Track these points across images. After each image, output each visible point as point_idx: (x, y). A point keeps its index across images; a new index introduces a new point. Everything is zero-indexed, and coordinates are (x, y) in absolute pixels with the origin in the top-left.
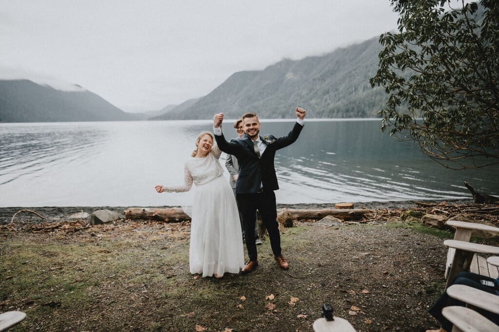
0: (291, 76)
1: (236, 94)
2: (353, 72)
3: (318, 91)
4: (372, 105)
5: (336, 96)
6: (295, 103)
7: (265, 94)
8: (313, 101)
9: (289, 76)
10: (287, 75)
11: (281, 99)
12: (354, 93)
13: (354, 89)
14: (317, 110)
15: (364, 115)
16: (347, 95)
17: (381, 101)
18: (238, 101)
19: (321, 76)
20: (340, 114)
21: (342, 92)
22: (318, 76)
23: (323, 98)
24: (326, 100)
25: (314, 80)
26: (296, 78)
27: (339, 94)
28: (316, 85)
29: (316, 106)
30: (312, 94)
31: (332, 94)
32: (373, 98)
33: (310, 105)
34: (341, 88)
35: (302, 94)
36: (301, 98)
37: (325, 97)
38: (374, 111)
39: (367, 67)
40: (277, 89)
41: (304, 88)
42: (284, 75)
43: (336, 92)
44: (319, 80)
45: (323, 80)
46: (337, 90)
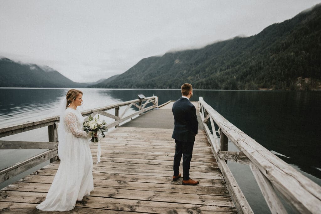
0: (178, 62)
1: (144, 72)
2: (215, 60)
3: (193, 71)
4: (222, 81)
6: (178, 78)
7: (161, 73)
8: (189, 78)
9: (177, 61)
10: (176, 61)
11: (171, 76)
12: (214, 73)
13: (214, 70)
15: (217, 87)
16: (210, 74)
17: (228, 78)
18: (144, 76)
20: (203, 86)
21: (207, 72)
22: (194, 61)
23: (195, 76)
24: (197, 77)
25: (191, 64)
26: (181, 63)
27: (205, 74)
28: (193, 68)
30: (190, 72)
31: (201, 73)
32: (224, 77)
34: (207, 70)
35: (183, 73)
36: (183, 75)
37: (196, 75)
38: (224, 85)
39: (223, 57)
40: (169, 70)
41: (185, 69)
42: (174, 61)
43: (203, 72)
44: (194, 64)
45: (197, 64)
46: (204, 71)
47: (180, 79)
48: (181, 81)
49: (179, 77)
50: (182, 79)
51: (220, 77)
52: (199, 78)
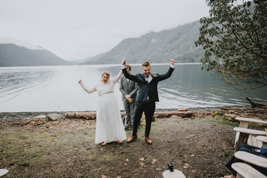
1: (125, 50)
3: (169, 48)
5: (178, 51)
7: (140, 51)
8: (166, 54)
9: (153, 40)
11: (149, 53)
12: (187, 50)
13: (187, 47)
16: (184, 50)
20: (180, 61)
21: (181, 49)
22: (169, 40)
24: (173, 53)
25: (166, 43)
26: (157, 42)
27: (180, 50)
28: (168, 45)
29: (168, 57)
30: (165, 50)
31: (176, 50)
33: (164, 56)
34: (181, 47)
35: (160, 51)
36: (160, 52)
37: (172, 52)
40: (147, 48)
41: (161, 47)
42: (150, 40)
43: (178, 49)
44: (169, 42)
45: (171, 42)
48: (159, 57)
49: (157, 54)
50: (160, 56)
51: (194, 52)
52: (175, 54)
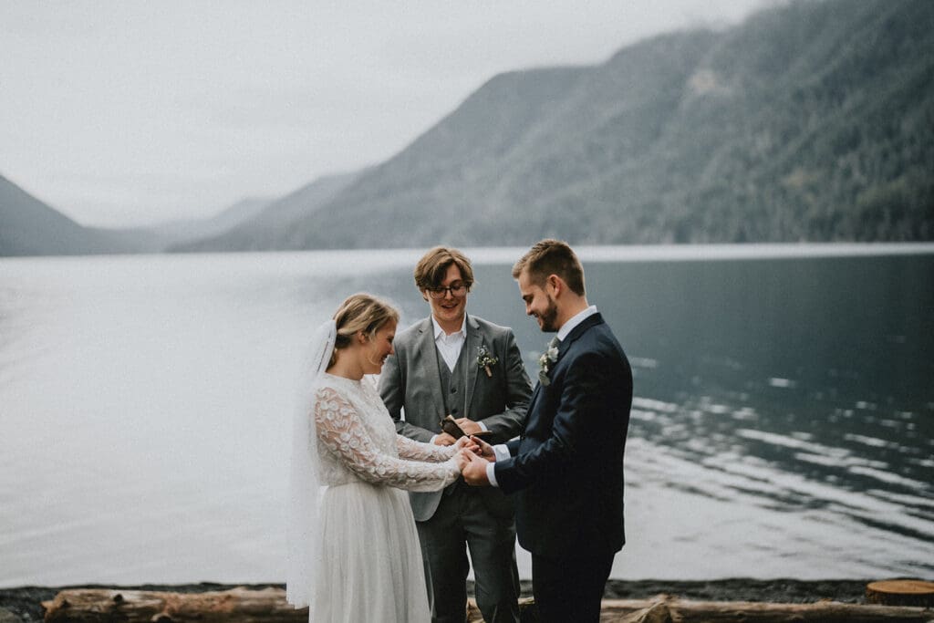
0: (710, 84)
3: (814, 136)
5: (885, 155)
7: (610, 153)
8: (796, 179)
9: (702, 82)
10: (695, 81)
11: (673, 170)
14: (814, 212)
19: (826, 81)
21: (912, 140)
22: (815, 79)
24: (848, 173)
25: (799, 96)
26: (728, 91)
27: (898, 149)
28: (807, 116)
29: (810, 198)
31: (871, 149)
33: (783, 191)
37: (842, 162)
40: (657, 134)
41: (759, 129)
42: (680, 80)
43: (887, 142)
44: (818, 95)
45: (832, 96)
46: (890, 133)
47: (737, 190)
48: (742, 200)
49: (729, 177)
50: (752, 188)
52: (863, 180)
